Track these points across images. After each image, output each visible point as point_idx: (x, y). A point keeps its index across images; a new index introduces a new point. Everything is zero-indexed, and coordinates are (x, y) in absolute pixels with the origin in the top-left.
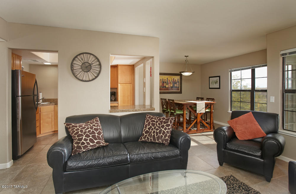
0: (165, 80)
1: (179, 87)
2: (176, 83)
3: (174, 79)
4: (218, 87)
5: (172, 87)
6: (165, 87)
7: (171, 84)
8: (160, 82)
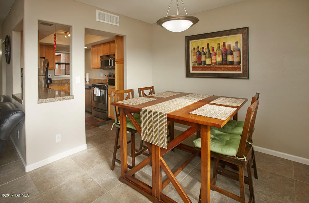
0: (203, 48)
1: (239, 63)
2: (231, 54)
3: (224, 44)
5: (220, 64)
6: (203, 64)
7: (219, 56)
8: (193, 55)
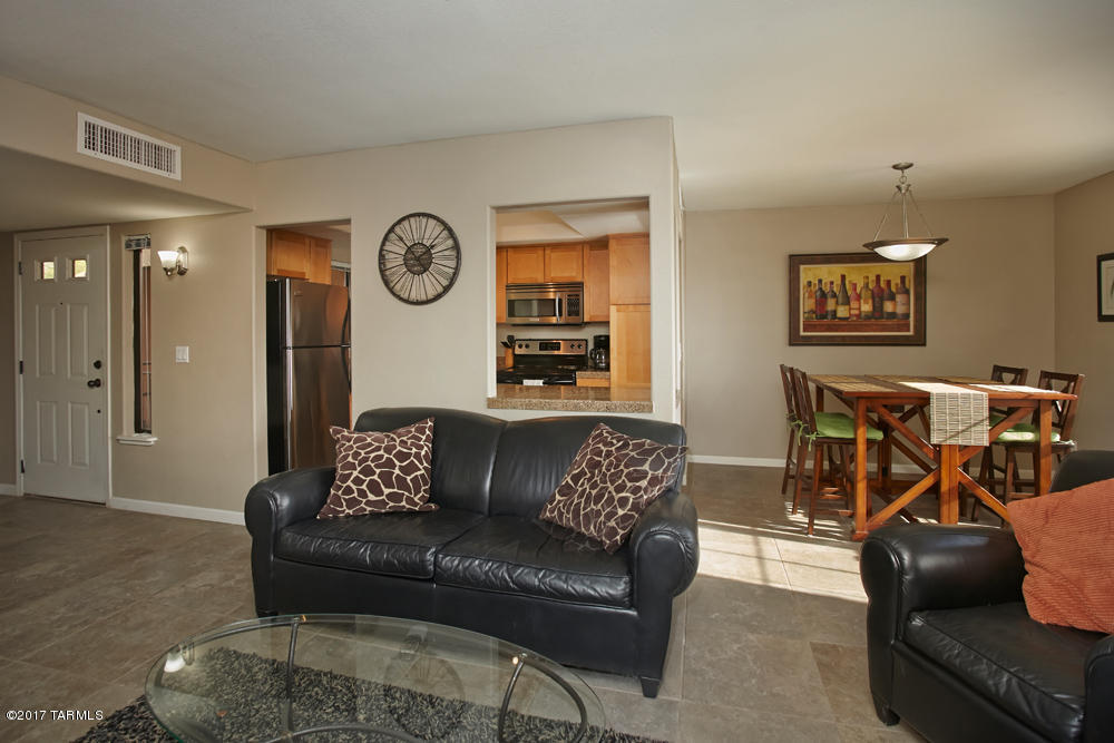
0: (832, 283)
1: (907, 316)
2: (892, 298)
3: (878, 277)
5: (868, 317)
6: (829, 317)
7: (866, 302)
8: (807, 295)
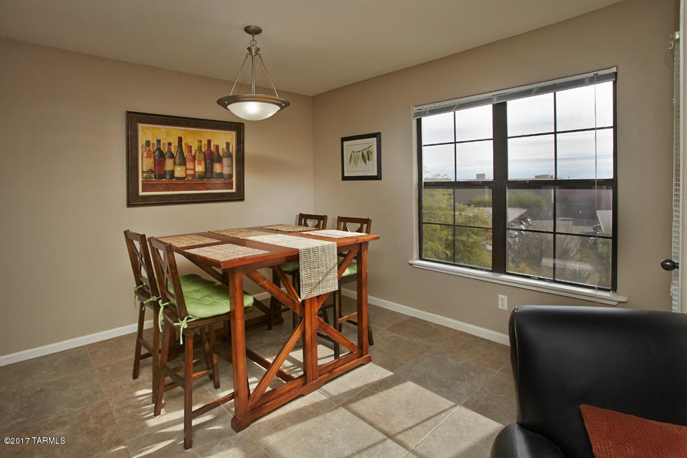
0: (170, 144)
1: (231, 176)
2: (220, 160)
3: (209, 141)
4: (375, 173)
6: (168, 177)
7: (200, 164)
